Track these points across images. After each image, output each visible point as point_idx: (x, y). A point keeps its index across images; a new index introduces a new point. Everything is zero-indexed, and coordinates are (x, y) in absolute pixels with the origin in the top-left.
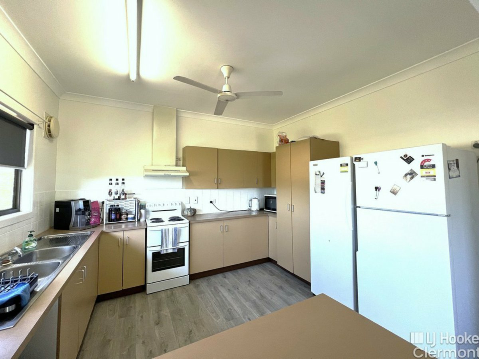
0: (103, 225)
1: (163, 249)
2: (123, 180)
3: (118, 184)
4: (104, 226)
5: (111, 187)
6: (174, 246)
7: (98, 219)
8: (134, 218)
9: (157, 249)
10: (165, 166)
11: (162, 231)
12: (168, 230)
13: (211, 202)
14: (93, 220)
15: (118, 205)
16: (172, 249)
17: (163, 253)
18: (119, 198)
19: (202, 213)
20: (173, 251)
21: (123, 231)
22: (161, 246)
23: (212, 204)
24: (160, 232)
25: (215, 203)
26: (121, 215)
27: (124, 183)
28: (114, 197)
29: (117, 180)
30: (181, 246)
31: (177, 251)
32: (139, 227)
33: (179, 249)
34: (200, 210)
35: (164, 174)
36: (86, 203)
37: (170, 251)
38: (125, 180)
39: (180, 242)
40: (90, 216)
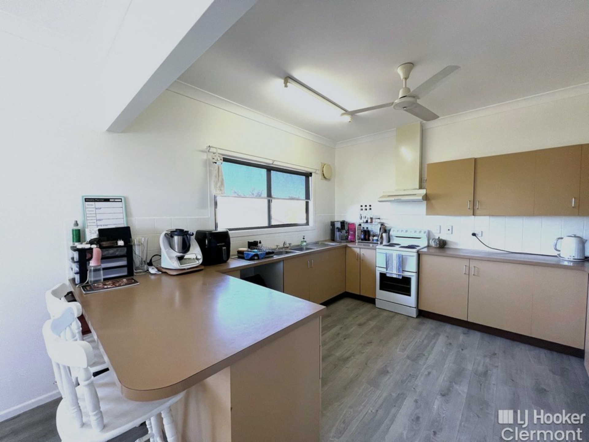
0: (356, 242)
1: (388, 272)
2: (370, 206)
3: (366, 209)
4: (357, 244)
5: (362, 212)
6: (399, 273)
7: (353, 237)
8: (377, 240)
9: (384, 271)
10: (404, 190)
11: (386, 254)
12: (391, 255)
13: (474, 235)
14: (349, 237)
15: (367, 228)
16: (397, 274)
17: (388, 275)
18: (367, 222)
19: (458, 247)
20: (397, 277)
21: (360, 248)
22: (387, 269)
23: (474, 237)
24: (385, 255)
25: (482, 235)
26: (369, 236)
27: (370, 209)
28: (363, 221)
29: (366, 206)
30: (406, 274)
31: (401, 278)
32: (373, 248)
33: (403, 277)
34: (456, 244)
35: (395, 199)
36: (343, 223)
37: (394, 276)
38: (372, 206)
39: (406, 270)
40: (347, 234)
